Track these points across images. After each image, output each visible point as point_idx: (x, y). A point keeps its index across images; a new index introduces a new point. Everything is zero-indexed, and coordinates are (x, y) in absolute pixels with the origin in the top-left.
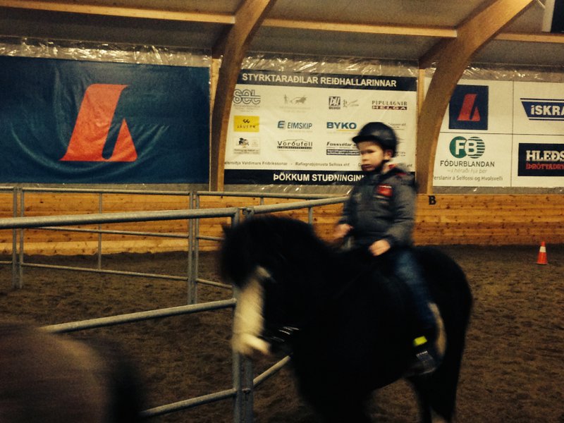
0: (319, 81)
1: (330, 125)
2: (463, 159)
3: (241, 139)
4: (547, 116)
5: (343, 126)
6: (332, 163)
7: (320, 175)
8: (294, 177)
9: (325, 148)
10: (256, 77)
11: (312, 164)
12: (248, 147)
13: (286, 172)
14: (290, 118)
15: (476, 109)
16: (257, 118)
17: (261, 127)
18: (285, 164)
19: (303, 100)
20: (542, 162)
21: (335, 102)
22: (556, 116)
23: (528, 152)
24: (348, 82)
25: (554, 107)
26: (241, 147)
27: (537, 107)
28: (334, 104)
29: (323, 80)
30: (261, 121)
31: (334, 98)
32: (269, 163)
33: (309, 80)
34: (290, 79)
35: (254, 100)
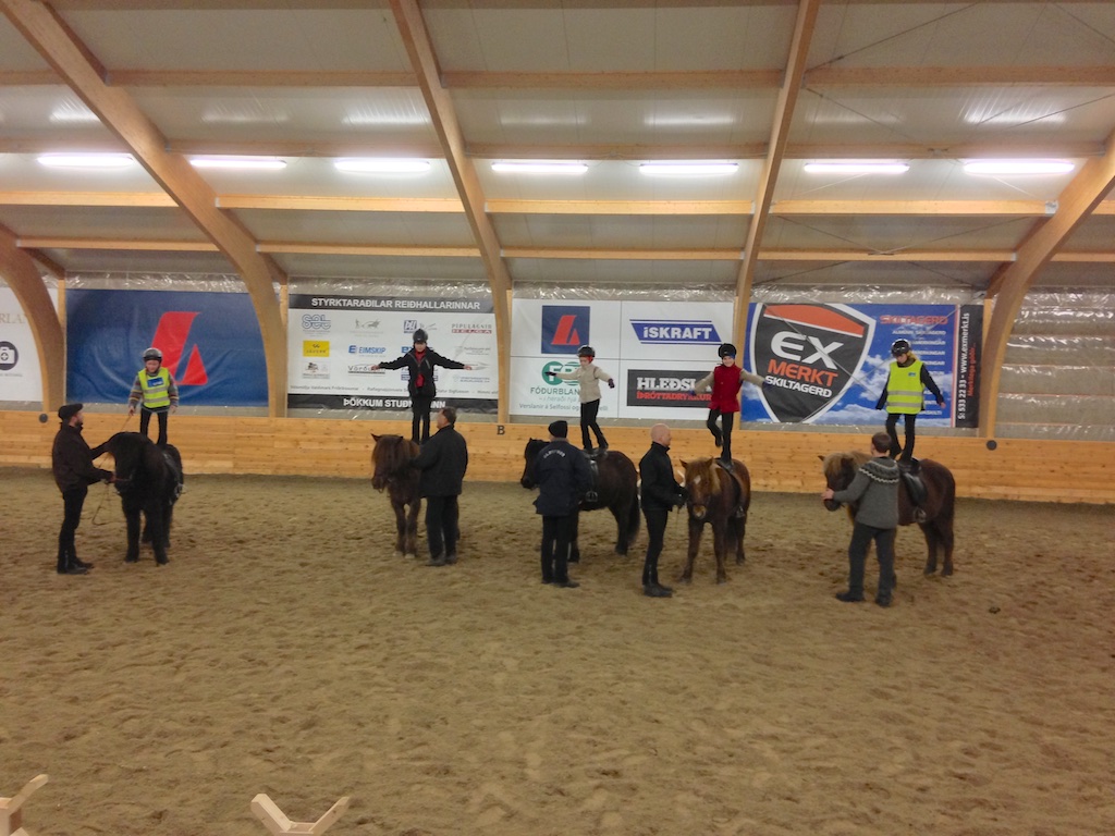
0: (393, 304)
1: (405, 350)
2: (558, 387)
3: (311, 364)
4: (664, 339)
7: (393, 401)
8: (365, 402)
10: (326, 302)
11: (384, 390)
12: (317, 372)
13: (356, 397)
14: (360, 343)
15: (575, 330)
16: (327, 343)
17: (331, 352)
18: (357, 389)
19: (375, 324)
20: (657, 392)
21: (410, 326)
22: (676, 339)
23: (640, 379)
24: (426, 305)
25: (673, 329)
26: (309, 372)
27: (652, 329)
28: (410, 328)
29: (398, 304)
30: (331, 345)
31: (410, 322)
32: (339, 388)
33: (383, 303)
34: (362, 303)
35: (324, 325)
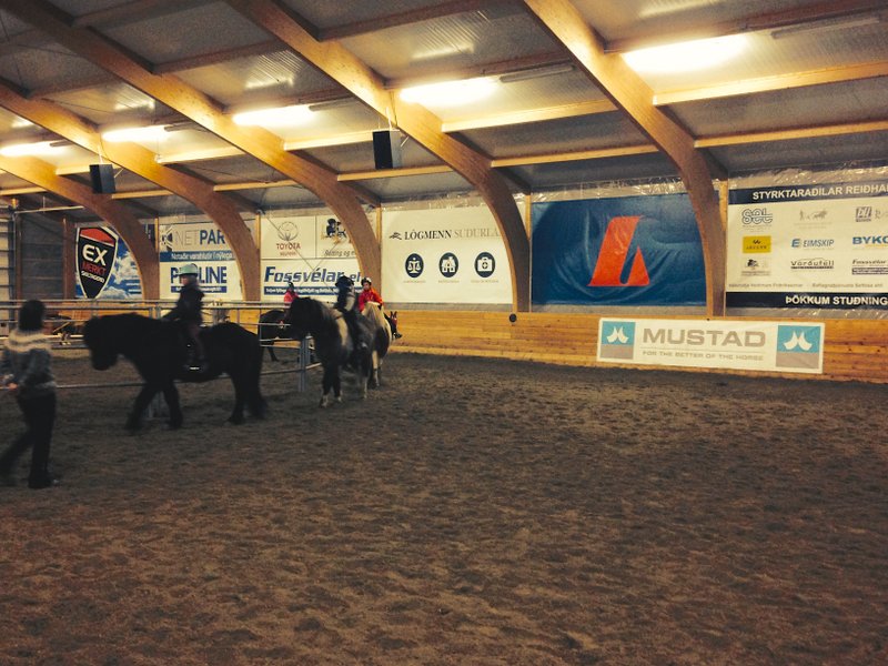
0: (844, 191)
1: (857, 240)
3: (751, 261)
5: (874, 241)
6: (860, 283)
7: (843, 298)
8: (810, 299)
9: (850, 266)
10: (764, 195)
11: (834, 286)
12: (757, 269)
13: (799, 294)
14: (805, 236)
16: (768, 238)
17: (773, 247)
18: (800, 286)
19: (822, 214)
21: (863, 214)
24: (883, 188)
26: (749, 269)
28: (863, 216)
29: (849, 189)
30: (773, 240)
31: (863, 208)
32: (780, 285)
33: (831, 191)
34: (808, 192)
35: (766, 218)
